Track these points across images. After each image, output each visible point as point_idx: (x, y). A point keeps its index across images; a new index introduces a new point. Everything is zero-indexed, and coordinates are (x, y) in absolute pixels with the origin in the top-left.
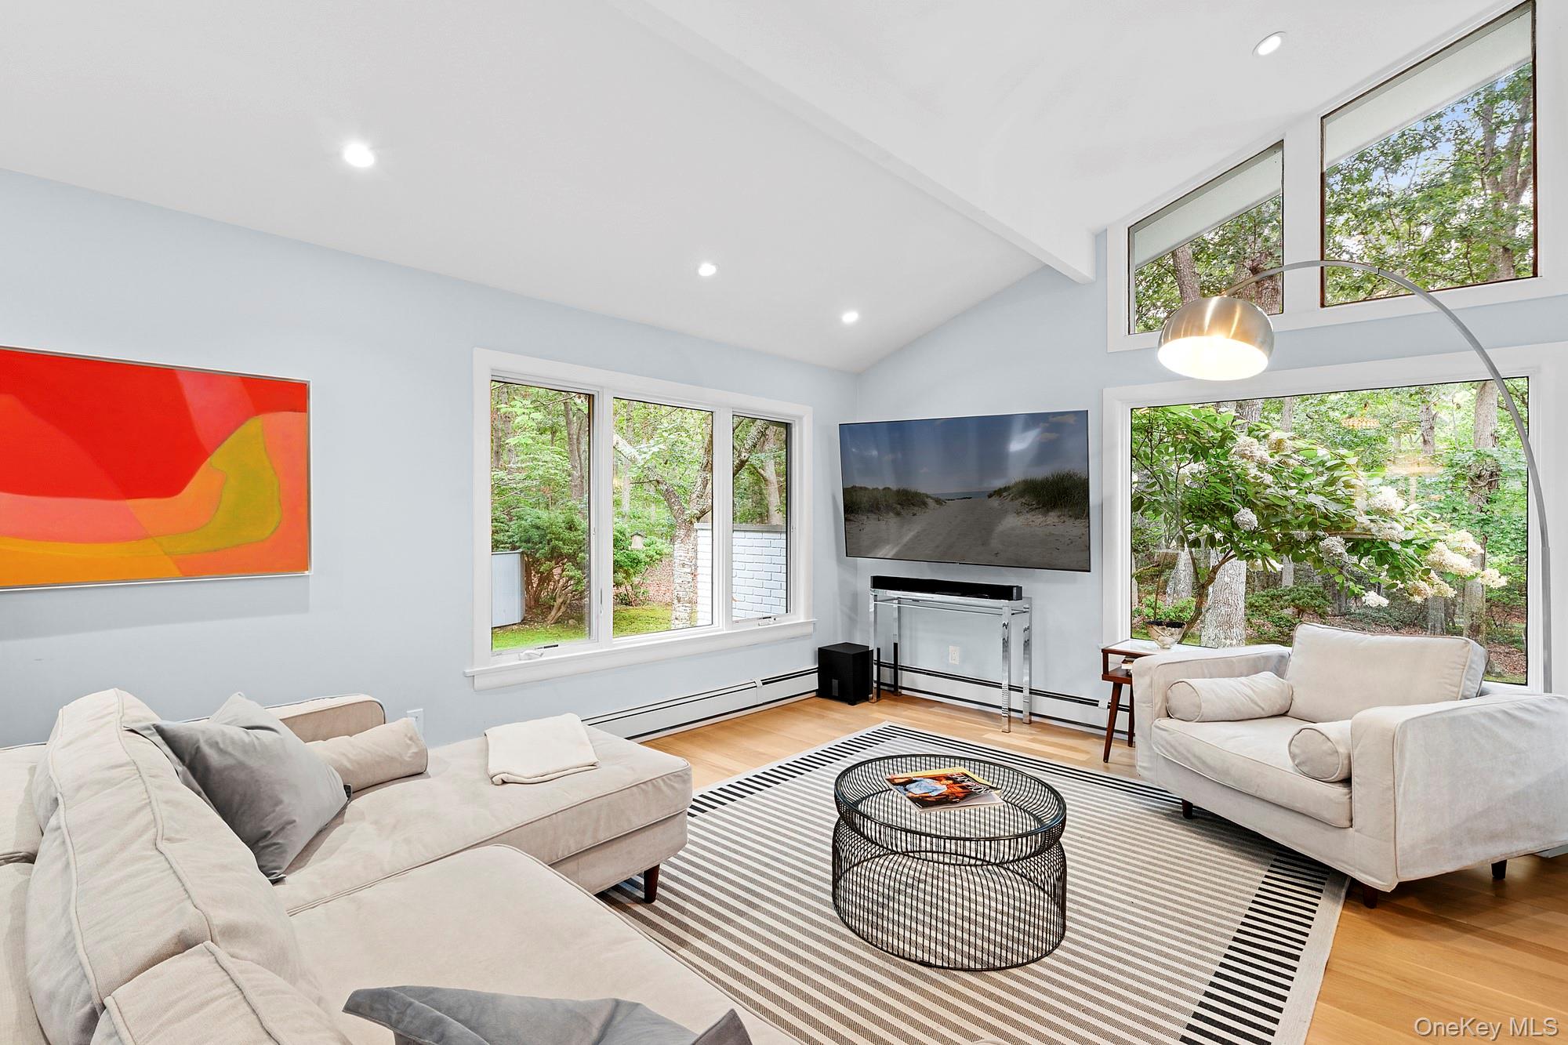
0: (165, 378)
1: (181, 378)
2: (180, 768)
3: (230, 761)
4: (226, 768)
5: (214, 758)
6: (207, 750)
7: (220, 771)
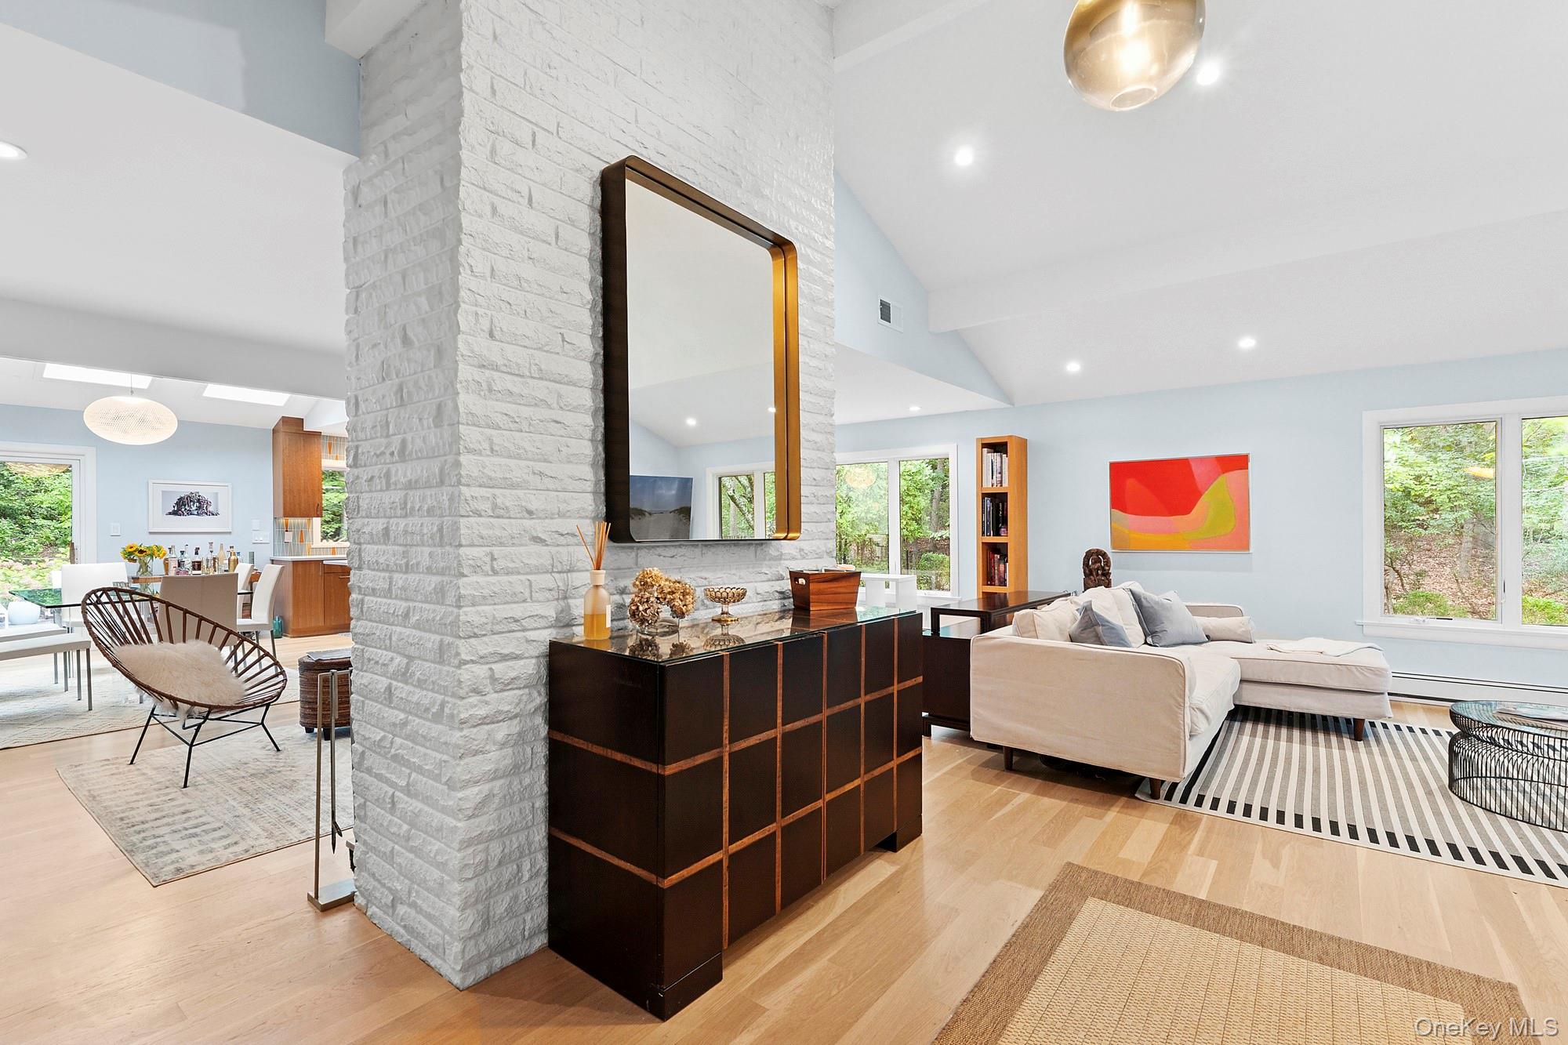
0: (1184, 463)
1: (1191, 463)
2: (1134, 603)
3: (1149, 605)
4: (1149, 607)
5: (1145, 603)
6: (1143, 600)
7: (1145, 607)
